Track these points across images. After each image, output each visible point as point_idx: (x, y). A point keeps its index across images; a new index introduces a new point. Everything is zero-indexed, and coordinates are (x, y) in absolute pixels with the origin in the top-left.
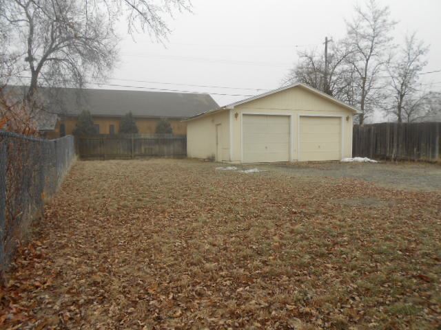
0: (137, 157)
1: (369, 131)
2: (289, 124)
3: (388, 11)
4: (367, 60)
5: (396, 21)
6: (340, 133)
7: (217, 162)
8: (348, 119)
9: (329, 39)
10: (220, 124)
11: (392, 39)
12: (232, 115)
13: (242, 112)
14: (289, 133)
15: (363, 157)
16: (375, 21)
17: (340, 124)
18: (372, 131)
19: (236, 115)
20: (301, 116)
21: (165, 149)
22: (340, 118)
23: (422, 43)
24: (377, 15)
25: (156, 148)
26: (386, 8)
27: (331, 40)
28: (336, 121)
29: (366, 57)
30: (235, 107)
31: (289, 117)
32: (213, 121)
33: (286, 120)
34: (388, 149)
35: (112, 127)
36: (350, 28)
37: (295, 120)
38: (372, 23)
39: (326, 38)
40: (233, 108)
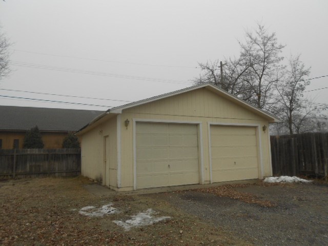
0: (19, 176)
1: (289, 142)
2: (198, 135)
3: (274, 37)
4: (260, 79)
5: (283, 45)
6: (257, 146)
7: (105, 186)
8: (264, 129)
9: (223, 63)
10: (107, 136)
11: (283, 58)
12: (120, 124)
13: (134, 119)
14: (198, 147)
15: (292, 176)
16: (264, 46)
17: (256, 135)
18: (293, 143)
19: (127, 123)
20: (211, 125)
21: (57, 165)
22: (255, 127)
23: (303, 66)
24: (266, 40)
25: (45, 165)
26: (273, 35)
27: (226, 64)
28: (252, 132)
29: (259, 75)
30: (123, 111)
31: (197, 125)
32: (101, 132)
33: (192, 130)
34: (317, 164)
35: (16, 142)
36: (243, 51)
37: (204, 130)
38: (262, 47)
39: (221, 62)
40: (121, 112)
